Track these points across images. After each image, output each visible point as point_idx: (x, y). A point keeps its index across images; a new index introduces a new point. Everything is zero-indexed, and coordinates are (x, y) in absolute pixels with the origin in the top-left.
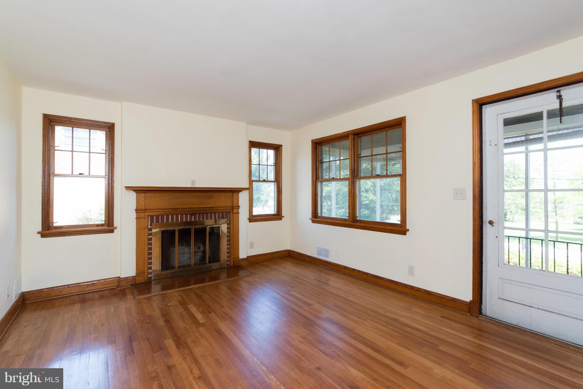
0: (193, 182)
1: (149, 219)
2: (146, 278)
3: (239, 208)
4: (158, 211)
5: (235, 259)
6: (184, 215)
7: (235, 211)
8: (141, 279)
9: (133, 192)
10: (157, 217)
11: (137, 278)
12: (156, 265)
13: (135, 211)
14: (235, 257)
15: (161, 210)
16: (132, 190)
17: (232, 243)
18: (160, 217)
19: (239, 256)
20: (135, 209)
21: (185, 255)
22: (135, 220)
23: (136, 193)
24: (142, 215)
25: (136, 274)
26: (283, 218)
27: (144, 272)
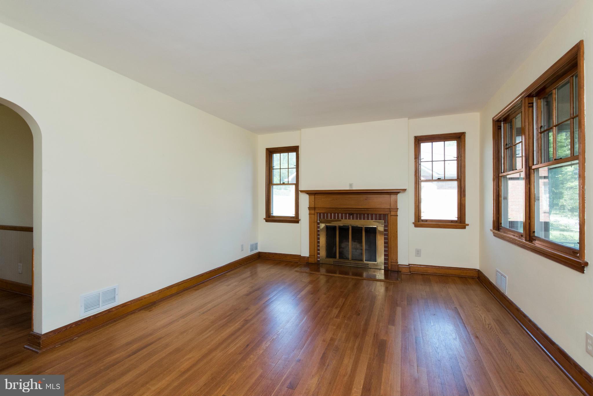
0: (351, 185)
1: (318, 215)
2: (316, 260)
3: (397, 211)
4: (323, 209)
5: (392, 264)
6: (344, 214)
7: (393, 213)
8: (312, 260)
9: (306, 194)
10: (324, 214)
11: (310, 259)
12: (323, 253)
13: (308, 209)
14: (392, 261)
15: (325, 209)
16: (306, 193)
17: (390, 246)
18: (325, 214)
19: (397, 261)
20: (309, 207)
21: (357, 251)
22: (308, 215)
23: (309, 195)
24: (313, 212)
25: (309, 255)
26: (467, 227)
27: (314, 256)
